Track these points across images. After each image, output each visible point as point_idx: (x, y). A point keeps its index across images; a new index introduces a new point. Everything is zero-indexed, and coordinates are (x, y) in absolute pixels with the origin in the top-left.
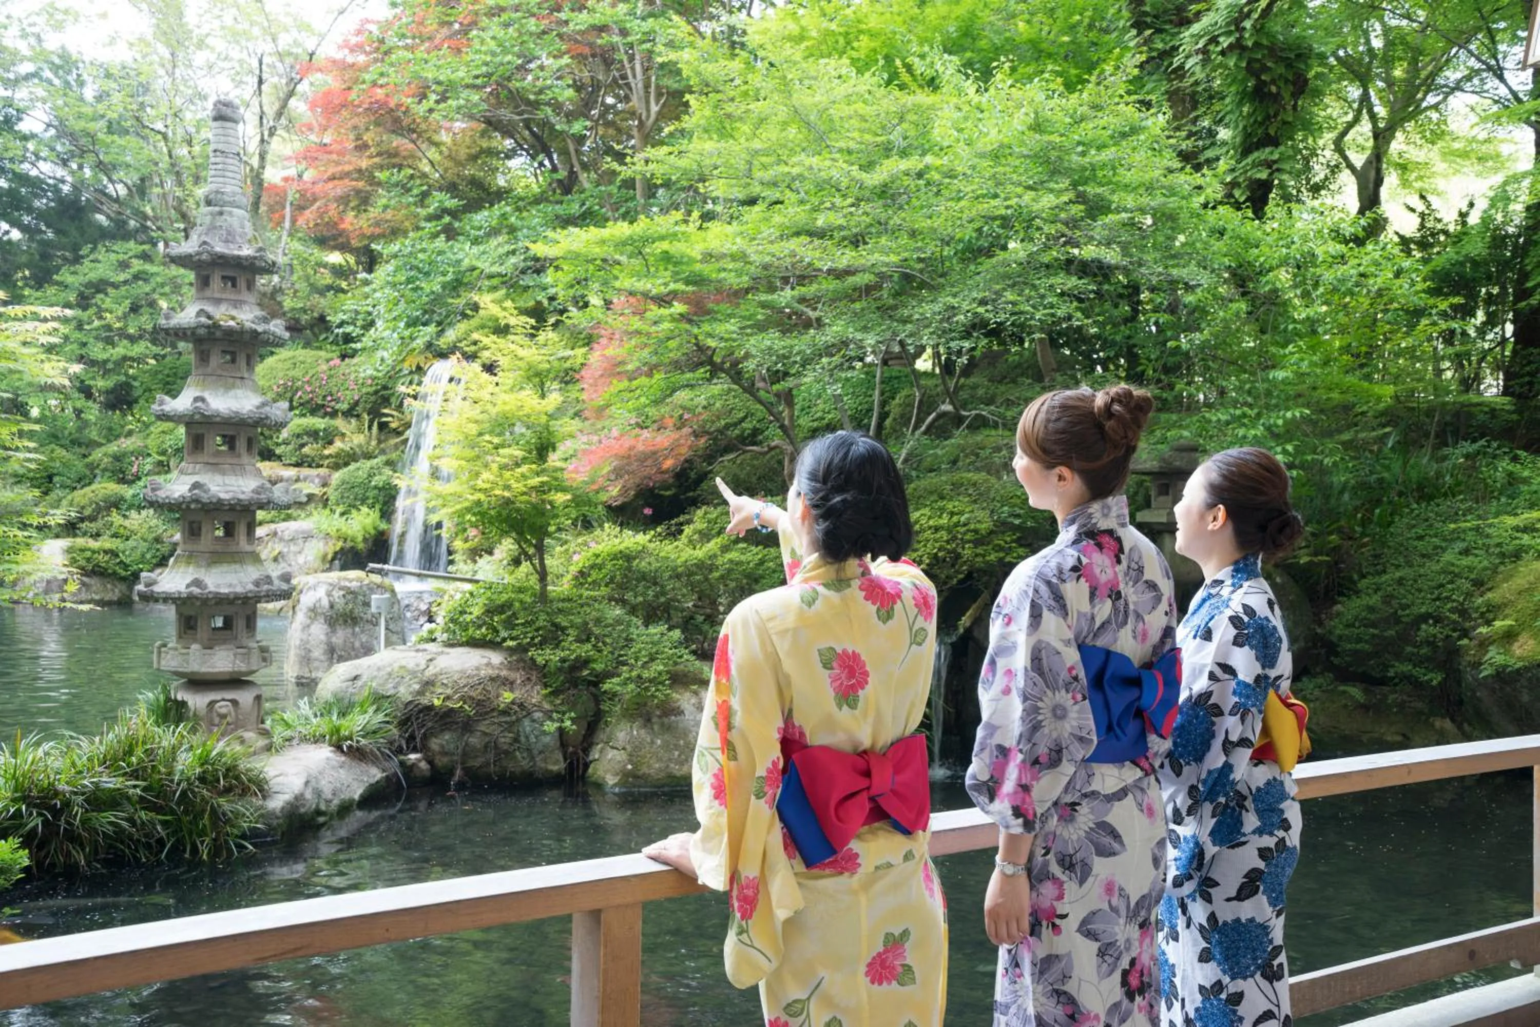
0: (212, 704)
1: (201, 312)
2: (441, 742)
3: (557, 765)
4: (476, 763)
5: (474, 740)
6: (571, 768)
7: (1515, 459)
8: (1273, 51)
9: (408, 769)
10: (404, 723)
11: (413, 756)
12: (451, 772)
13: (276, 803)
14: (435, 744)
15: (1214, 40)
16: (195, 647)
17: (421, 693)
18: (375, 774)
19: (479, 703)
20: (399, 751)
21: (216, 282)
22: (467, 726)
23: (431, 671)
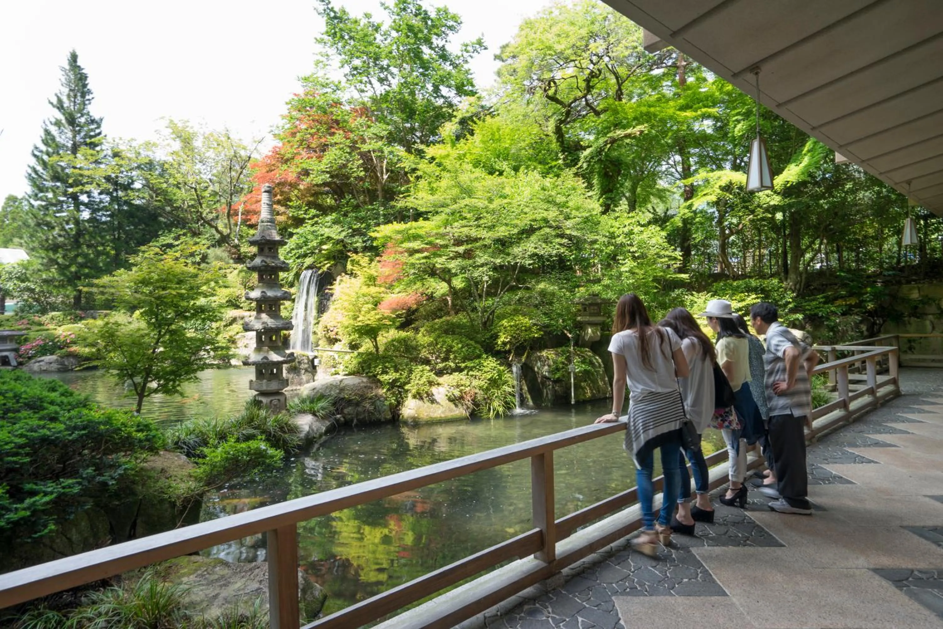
0: (271, 401)
1: (262, 261)
2: (348, 410)
3: (389, 416)
4: (361, 417)
5: (360, 409)
6: (393, 417)
7: (692, 295)
8: (611, 162)
9: (337, 421)
10: (334, 404)
11: (338, 416)
12: (352, 421)
13: (302, 435)
14: (346, 411)
15: (592, 158)
16: (265, 381)
17: (340, 393)
18: (328, 423)
19: (361, 396)
20: (334, 414)
21: (266, 250)
22: (358, 404)
23: (342, 385)
